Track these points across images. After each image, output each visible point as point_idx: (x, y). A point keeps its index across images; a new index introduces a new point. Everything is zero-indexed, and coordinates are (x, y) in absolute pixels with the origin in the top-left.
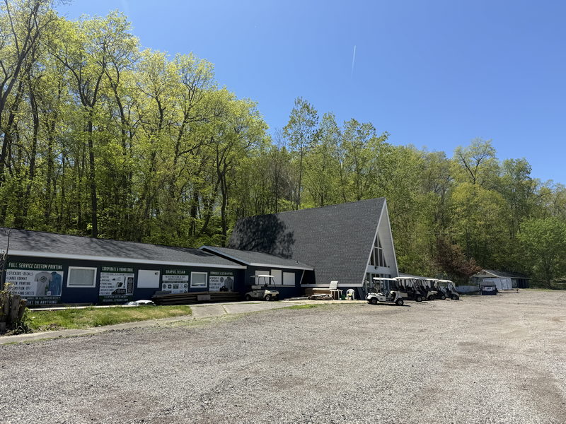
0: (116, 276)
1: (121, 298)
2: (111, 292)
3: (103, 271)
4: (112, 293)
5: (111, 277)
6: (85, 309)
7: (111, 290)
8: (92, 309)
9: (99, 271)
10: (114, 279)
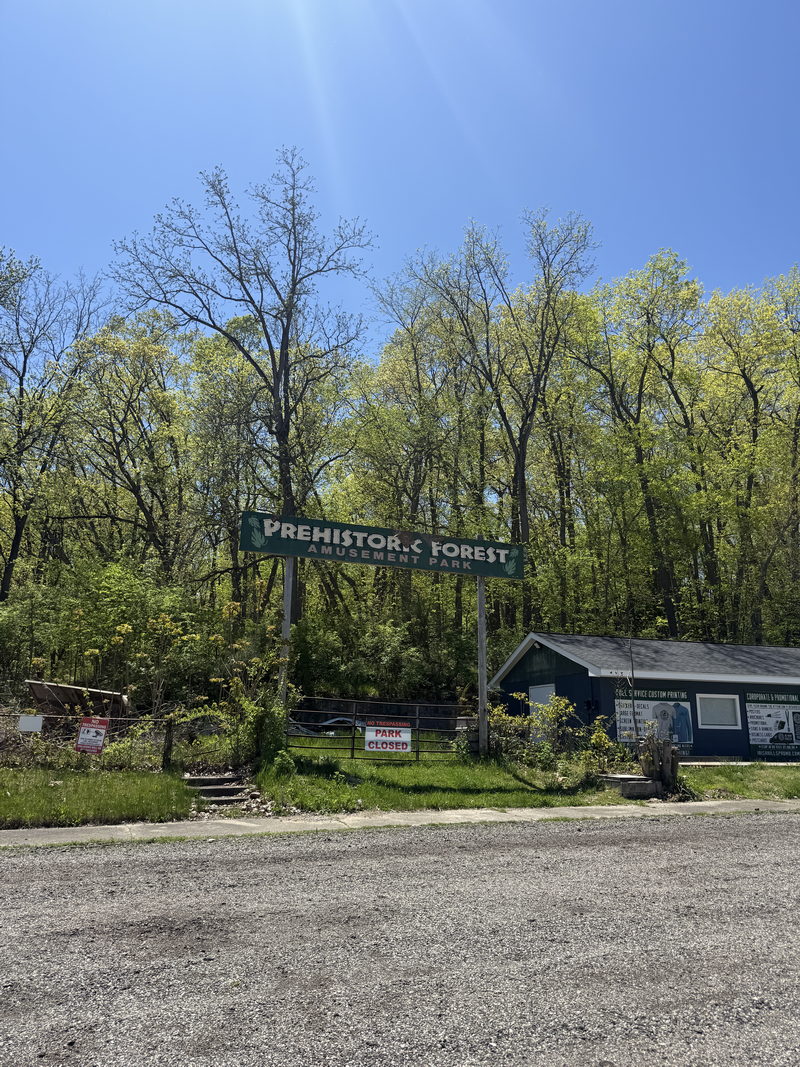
0: (772, 709)
1: (786, 750)
2: (768, 739)
3: (750, 701)
4: (771, 741)
5: (764, 711)
6: (750, 767)
7: (768, 735)
8: (762, 768)
9: (744, 701)
10: (769, 716)
